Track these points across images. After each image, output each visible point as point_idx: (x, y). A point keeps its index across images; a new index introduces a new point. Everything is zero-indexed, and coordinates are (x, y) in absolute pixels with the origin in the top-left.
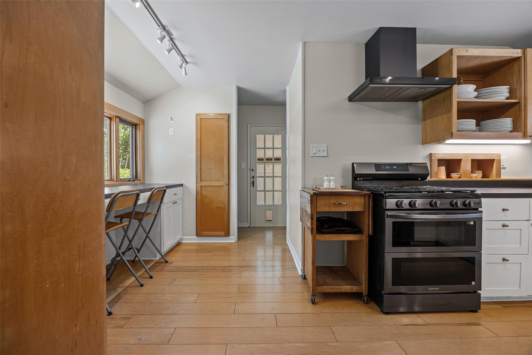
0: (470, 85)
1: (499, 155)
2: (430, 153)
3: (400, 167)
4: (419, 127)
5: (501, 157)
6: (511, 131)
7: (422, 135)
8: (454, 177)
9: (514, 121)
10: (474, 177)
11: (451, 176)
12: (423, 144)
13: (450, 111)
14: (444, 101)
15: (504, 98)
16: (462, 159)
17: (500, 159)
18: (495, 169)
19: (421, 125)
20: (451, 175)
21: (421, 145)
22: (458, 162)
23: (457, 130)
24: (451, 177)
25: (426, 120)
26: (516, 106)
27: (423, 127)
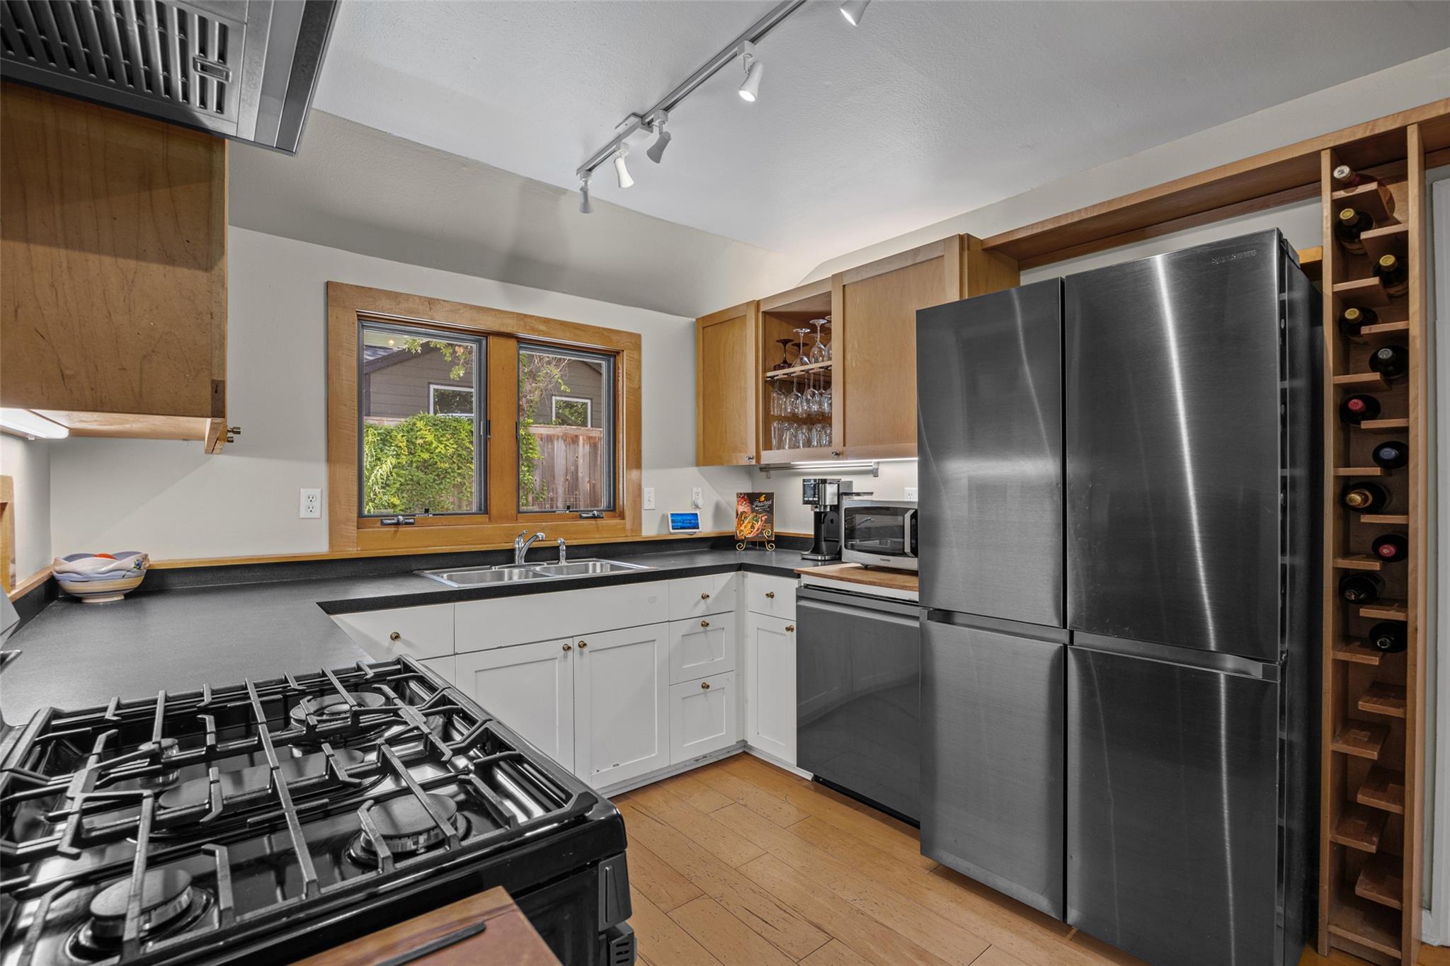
1: (10, 485)
5: (14, 493)
17: (13, 504)
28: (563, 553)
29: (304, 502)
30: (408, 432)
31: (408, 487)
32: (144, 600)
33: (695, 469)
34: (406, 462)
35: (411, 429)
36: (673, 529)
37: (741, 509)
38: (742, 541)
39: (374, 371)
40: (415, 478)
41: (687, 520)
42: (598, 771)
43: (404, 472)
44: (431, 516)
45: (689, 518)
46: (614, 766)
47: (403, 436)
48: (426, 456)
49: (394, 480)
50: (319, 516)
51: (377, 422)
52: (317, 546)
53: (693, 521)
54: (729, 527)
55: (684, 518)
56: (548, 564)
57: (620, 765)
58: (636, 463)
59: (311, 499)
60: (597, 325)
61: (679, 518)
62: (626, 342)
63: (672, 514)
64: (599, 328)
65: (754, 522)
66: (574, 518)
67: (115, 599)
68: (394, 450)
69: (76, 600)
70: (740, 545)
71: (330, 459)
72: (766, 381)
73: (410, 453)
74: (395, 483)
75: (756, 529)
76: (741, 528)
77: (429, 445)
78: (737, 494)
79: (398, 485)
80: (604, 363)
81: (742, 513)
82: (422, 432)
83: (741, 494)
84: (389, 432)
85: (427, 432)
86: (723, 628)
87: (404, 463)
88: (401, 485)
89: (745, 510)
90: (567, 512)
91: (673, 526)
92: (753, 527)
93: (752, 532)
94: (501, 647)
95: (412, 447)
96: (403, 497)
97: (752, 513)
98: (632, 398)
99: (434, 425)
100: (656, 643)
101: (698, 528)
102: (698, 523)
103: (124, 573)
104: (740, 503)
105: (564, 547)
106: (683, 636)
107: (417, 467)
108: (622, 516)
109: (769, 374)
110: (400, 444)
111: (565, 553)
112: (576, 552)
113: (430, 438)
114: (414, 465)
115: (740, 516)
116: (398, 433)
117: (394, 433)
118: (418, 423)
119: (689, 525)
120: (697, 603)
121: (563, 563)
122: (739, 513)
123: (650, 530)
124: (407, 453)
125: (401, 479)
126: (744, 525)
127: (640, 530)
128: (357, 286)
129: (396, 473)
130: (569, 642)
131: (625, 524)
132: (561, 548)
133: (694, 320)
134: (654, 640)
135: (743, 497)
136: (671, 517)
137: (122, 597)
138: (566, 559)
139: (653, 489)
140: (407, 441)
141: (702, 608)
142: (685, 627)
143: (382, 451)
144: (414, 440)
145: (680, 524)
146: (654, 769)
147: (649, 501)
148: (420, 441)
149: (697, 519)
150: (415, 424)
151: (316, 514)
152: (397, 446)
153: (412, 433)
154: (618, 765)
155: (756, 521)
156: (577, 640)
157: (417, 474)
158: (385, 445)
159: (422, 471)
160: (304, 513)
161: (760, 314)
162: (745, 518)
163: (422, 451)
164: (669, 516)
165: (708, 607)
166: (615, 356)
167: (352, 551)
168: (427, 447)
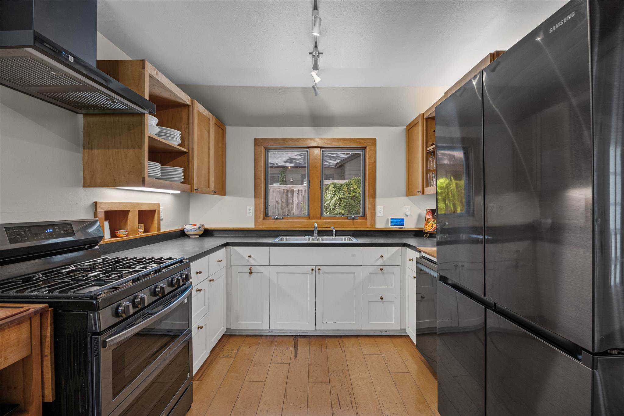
0: (154, 117)
1: (159, 205)
2: (94, 201)
3: (59, 229)
4: (78, 157)
5: (161, 207)
6: (181, 181)
7: (84, 171)
8: (122, 236)
9: (184, 171)
10: (140, 232)
11: (117, 234)
12: (84, 186)
13: (140, 146)
14: (129, 129)
15: (177, 144)
16: (130, 210)
17: (160, 210)
18: (156, 221)
19: (82, 155)
20: (117, 232)
21: (82, 188)
22: (124, 214)
23: (149, 175)
24: (116, 237)
25: (92, 149)
26: (184, 155)
27: (86, 158)
28: (334, 233)
29: (248, 211)
30: (348, 185)
31: (347, 206)
32: (204, 237)
33: (407, 197)
34: (347, 197)
35: (350, 184)
36: (391, 225)
37: (428, 217)
38: (427, 233)
39: (347, 162)
40: (350, 203)
41: (398, 221)
42: (326, 322)
43: (346, 201)
44: (289, 216)
45: (399, 220)
46: (334, 322)
47: (346, 187)
48: (354, 194)
49: (342, 204)
50: (252, 215)
51: (338, 182)
52: (251, 225)
53: (401, 222)
54: (422, 226)
55: (397, 220)
56: (327, 237)
57: (337, 323)
58: (374, 197)
59: (250, 210)
60: (354, 137)
61: (395, 221)
62: (368, 143)
63: (391, 219)
64: (355, 138)
65: (433, 224)
66: (345, 219)
67: (196, 237)
68: (343, 192)
69: (188, 236)
70: (426, 235)
71: (256, 197)
72: (427, 153)
73: (348, 193)
74: (342, 205)
75: (434, 227)
76: (427, 227)
77: (356, 189)
78: (427, 209)
79: (344, 205)
80: (361, 153)
81: (428, 219)
82: (353, 185)
83: (428, 209)
84: (341, 185)
85: (354, 185)
86: (393, 273)
87: (346, 197)
88: (345, 205)
89: (429, 218)
90: (342, 216)
91: (391, 224)
92: (432, 226)
93: (432, 228)
94: (286, 265)
95: (349, 191)
96: (346, 210)
97: (433, 219)
98: (371, 167)
99: (358, 182)
100: (355, 274)
101: (404, 226)
102: (404, 223)
103: (196, 230)
104: (428, 214)
105: (335, 231)
106: (369, 273)
107: (351, 199)
108: (366, 219)
109: (428, 149)
110: (345, 190)
111: (335, 233)
112: (339, 233)
113: (356, 187)
114: (350, 198)
115: (427, 221)
116: (345, 186)
117: (343, 186)
118: (352, 181)
119: (399, 224)
120: (377, 260)
121: (334, 237)
122: (427, 219)
123: (380, 225)
124: (347, 193)
125: (345, 203)
126: (428, 225)
127: (375, 225)
128: (263, 138)
129: (343, 201)
130: (314, 268)
131: (367, 222)
132: (333, 231)
133: (405, 127)
134: (354, 273)
135: (429, 211)
136: (391, 220)
137: (198, 236)
138: (335, 235)
139: (382, 207)
140: (348, 189)
141: (380, 262)
142: (372, 269)
143: (339, 193)
144: (350, 188)
145: (395, 223)
146: (353, 329)
147: (380, 212)
148: (352, 188)
149: (404, 221)
150: (351, 182)
151: (251, 214)
152: (344, 191)
153: (349, 186)
154: (336, 322)
155: (434, 223)
156: (317, 267)
157: (351, 201)
158: (340, 190)
159: (353, 200)
160: (248, 215)
161: (424, 119)
162: (429, 222)
163: (353, 192)
164: (390, 219)
165: (384, 262)
166: (365, 149)
167: (261, 227)
168: (354, 190)
